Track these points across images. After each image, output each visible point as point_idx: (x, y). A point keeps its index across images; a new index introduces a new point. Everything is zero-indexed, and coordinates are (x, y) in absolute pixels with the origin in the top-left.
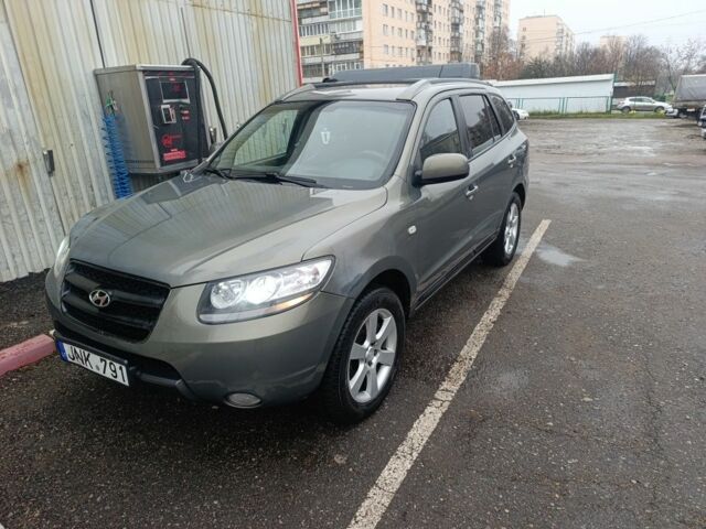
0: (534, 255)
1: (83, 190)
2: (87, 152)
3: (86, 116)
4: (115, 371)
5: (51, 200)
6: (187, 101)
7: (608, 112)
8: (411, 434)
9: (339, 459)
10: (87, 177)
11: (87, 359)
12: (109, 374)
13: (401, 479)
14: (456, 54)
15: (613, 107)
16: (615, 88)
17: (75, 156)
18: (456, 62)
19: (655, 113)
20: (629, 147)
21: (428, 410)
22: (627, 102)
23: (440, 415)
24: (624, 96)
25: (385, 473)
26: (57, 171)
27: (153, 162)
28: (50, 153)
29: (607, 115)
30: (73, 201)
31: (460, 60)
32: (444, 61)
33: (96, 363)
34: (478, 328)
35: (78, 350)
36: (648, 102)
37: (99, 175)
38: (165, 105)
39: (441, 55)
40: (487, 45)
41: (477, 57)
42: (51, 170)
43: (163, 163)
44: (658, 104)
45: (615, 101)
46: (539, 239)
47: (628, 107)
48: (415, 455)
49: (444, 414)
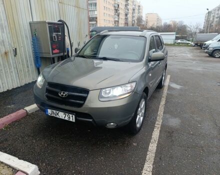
0: (169, 85)
1: (25, 62)
2: (27, 49)
3: (26, 37)
4: (69, 117)
5: (15, 65)
6: (60, 34)
7: (174, 44)
8: (153, 136)
9: (135, 144)
10: (26, 58)
11: (57, 114)
12: (67, 118)
13: (155, 149)
14: (126, 24)
15: (175, 43)
16: (176, 37)
17: (23, 51)
18: (126, 26)
19: (187, 45)
20: (183, 55)
21: (155, 130)
22: (179, 41)
23: (159, 131)
24: (178, 40)
25: (150, 147)
26: (17, 56)
27: (50, 53)
28: (16, 49)
29: (174, 45)
30: (22, 66)
31: (128, 25)
32: (123, 26)
33: (61, 115)
34: (160, 106)
35: (54, 111)
36: (185, 41)
37: (30, 57)
38: (54, 34)
39: (122, 24)
40: (136, 22)
41: (133, 25)
42: (16, 54)
43: (53, 54)
44: (188, 42)
45: (176, 41)
46: (169, 81)
47: (180, 43)
48: (157, 142)
49: (160, 131)
